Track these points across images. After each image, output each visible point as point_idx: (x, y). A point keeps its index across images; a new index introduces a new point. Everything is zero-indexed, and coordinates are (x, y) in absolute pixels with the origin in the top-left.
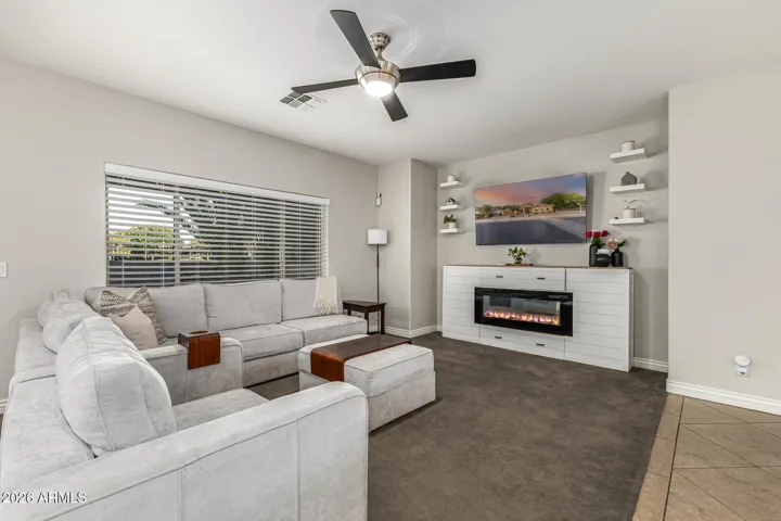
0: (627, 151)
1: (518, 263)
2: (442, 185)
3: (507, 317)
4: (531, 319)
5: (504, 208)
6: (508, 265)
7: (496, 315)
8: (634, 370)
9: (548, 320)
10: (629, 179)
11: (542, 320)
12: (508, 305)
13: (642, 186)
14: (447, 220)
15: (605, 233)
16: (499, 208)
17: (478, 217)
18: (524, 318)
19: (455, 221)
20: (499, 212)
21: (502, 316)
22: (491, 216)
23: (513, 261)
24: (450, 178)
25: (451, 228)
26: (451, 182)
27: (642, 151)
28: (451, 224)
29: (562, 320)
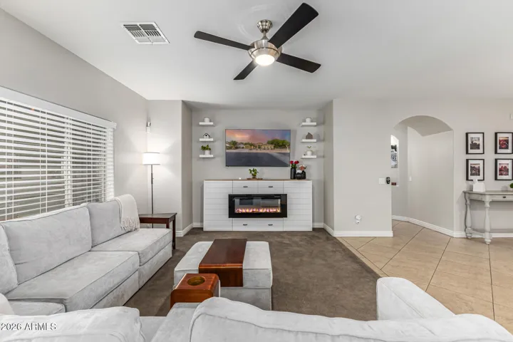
0: (308, 122)
1: (254, 177)
2: (201, 123)
3: (251, 211)
4: (265, 210)
5: (246, 144)
6: (249, 179)
7: (244, 211)
8: (314, 229)
9: (275, 210)
10: (309, 136)
11: (271, 210)
12: (252, 204)
13: (315, 140)
14: (204, 148)
15: (297, 162)
16: (242, 143)
17: (227, 148)
18: (261, 211)
19: (210, 149)
20: (242, 146)
21: (248, 211)
22: (237, 148)
23: (251, 177)
24: (207, 119)
25: (207, 154)
26: (207, 122)
27: (315, 124)
28: (207, 152)
29: (282, 209)
